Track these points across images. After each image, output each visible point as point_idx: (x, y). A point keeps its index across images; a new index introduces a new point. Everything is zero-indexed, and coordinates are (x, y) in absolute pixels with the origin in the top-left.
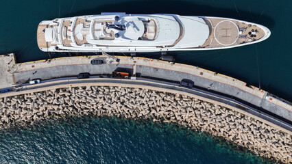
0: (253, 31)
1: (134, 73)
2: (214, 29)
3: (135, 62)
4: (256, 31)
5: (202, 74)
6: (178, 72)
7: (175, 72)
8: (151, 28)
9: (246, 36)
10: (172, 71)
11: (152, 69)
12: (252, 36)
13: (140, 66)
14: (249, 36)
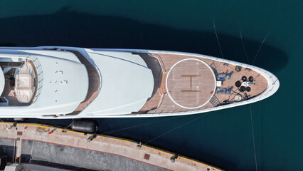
0: (244, 79)
1: (18, 155)
2: (166, 75)
3: (20, 133)
4: (251, 80)
5: (147, 157)
6: (102, 153)
7: (97, 152)
8: (23, 79)
9: (230, 89)
10: (91, 151)
11: (52, 148)
12: (243, 89)
13: (30, 142)
14: (236, 89)
